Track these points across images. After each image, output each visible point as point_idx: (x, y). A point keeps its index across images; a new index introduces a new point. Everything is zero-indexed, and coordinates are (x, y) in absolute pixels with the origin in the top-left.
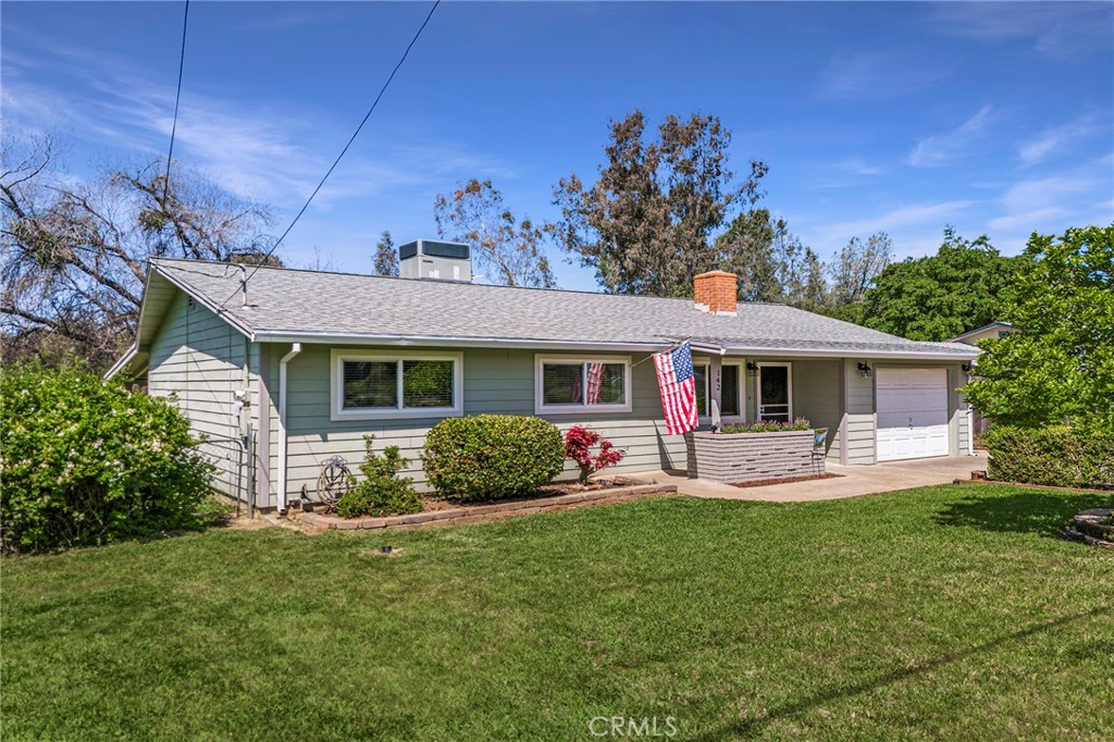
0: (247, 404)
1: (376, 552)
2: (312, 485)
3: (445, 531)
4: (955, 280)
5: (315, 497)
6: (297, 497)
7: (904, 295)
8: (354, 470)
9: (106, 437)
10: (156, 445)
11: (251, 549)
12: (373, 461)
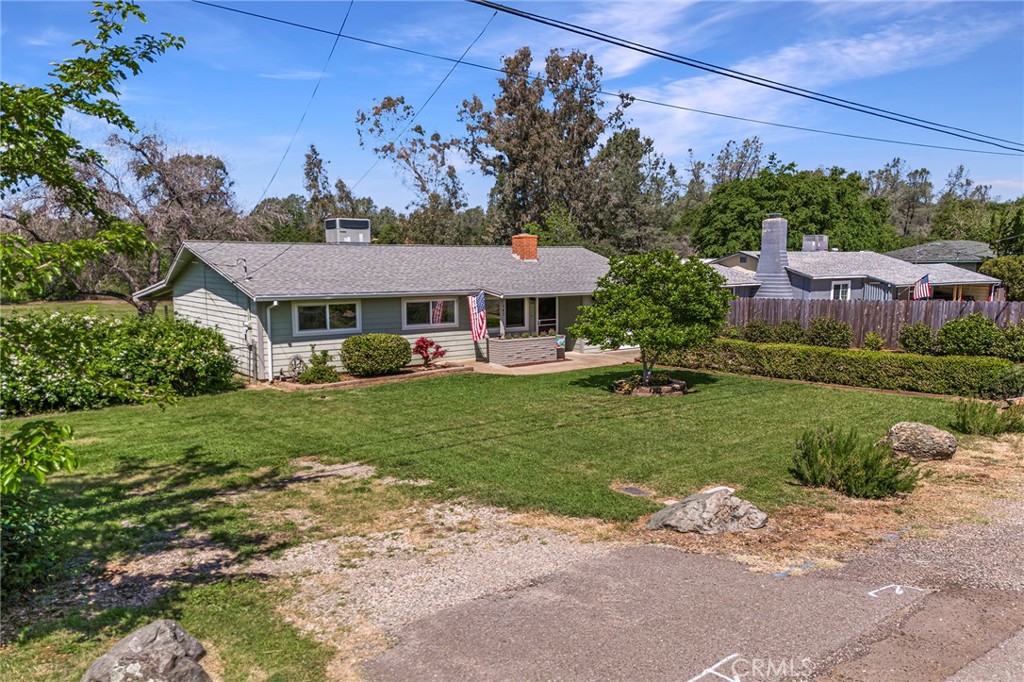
0: (250, 329)
1: (319, 399)
2: (285, 369)
3: (350, 390)
4: (768, 199)
5: (287, 375)
6: (278, 374)
7: (728, 211)
8: (306, 361)
9: (195, 349)
10: (216, 352)
11: (263, 398)
12: (315, 357)
